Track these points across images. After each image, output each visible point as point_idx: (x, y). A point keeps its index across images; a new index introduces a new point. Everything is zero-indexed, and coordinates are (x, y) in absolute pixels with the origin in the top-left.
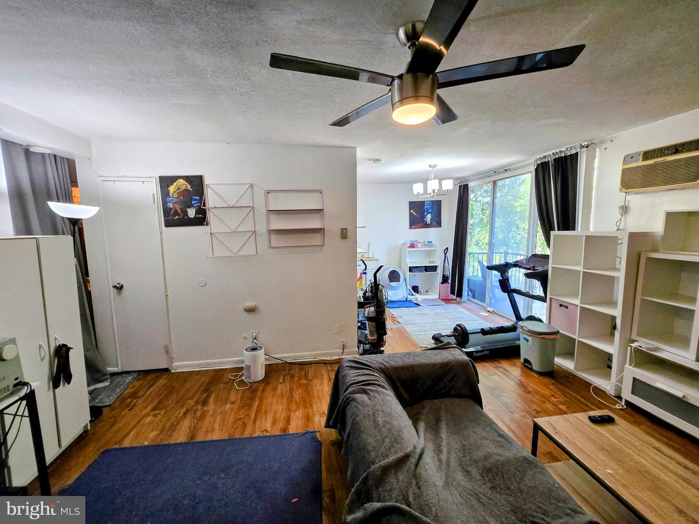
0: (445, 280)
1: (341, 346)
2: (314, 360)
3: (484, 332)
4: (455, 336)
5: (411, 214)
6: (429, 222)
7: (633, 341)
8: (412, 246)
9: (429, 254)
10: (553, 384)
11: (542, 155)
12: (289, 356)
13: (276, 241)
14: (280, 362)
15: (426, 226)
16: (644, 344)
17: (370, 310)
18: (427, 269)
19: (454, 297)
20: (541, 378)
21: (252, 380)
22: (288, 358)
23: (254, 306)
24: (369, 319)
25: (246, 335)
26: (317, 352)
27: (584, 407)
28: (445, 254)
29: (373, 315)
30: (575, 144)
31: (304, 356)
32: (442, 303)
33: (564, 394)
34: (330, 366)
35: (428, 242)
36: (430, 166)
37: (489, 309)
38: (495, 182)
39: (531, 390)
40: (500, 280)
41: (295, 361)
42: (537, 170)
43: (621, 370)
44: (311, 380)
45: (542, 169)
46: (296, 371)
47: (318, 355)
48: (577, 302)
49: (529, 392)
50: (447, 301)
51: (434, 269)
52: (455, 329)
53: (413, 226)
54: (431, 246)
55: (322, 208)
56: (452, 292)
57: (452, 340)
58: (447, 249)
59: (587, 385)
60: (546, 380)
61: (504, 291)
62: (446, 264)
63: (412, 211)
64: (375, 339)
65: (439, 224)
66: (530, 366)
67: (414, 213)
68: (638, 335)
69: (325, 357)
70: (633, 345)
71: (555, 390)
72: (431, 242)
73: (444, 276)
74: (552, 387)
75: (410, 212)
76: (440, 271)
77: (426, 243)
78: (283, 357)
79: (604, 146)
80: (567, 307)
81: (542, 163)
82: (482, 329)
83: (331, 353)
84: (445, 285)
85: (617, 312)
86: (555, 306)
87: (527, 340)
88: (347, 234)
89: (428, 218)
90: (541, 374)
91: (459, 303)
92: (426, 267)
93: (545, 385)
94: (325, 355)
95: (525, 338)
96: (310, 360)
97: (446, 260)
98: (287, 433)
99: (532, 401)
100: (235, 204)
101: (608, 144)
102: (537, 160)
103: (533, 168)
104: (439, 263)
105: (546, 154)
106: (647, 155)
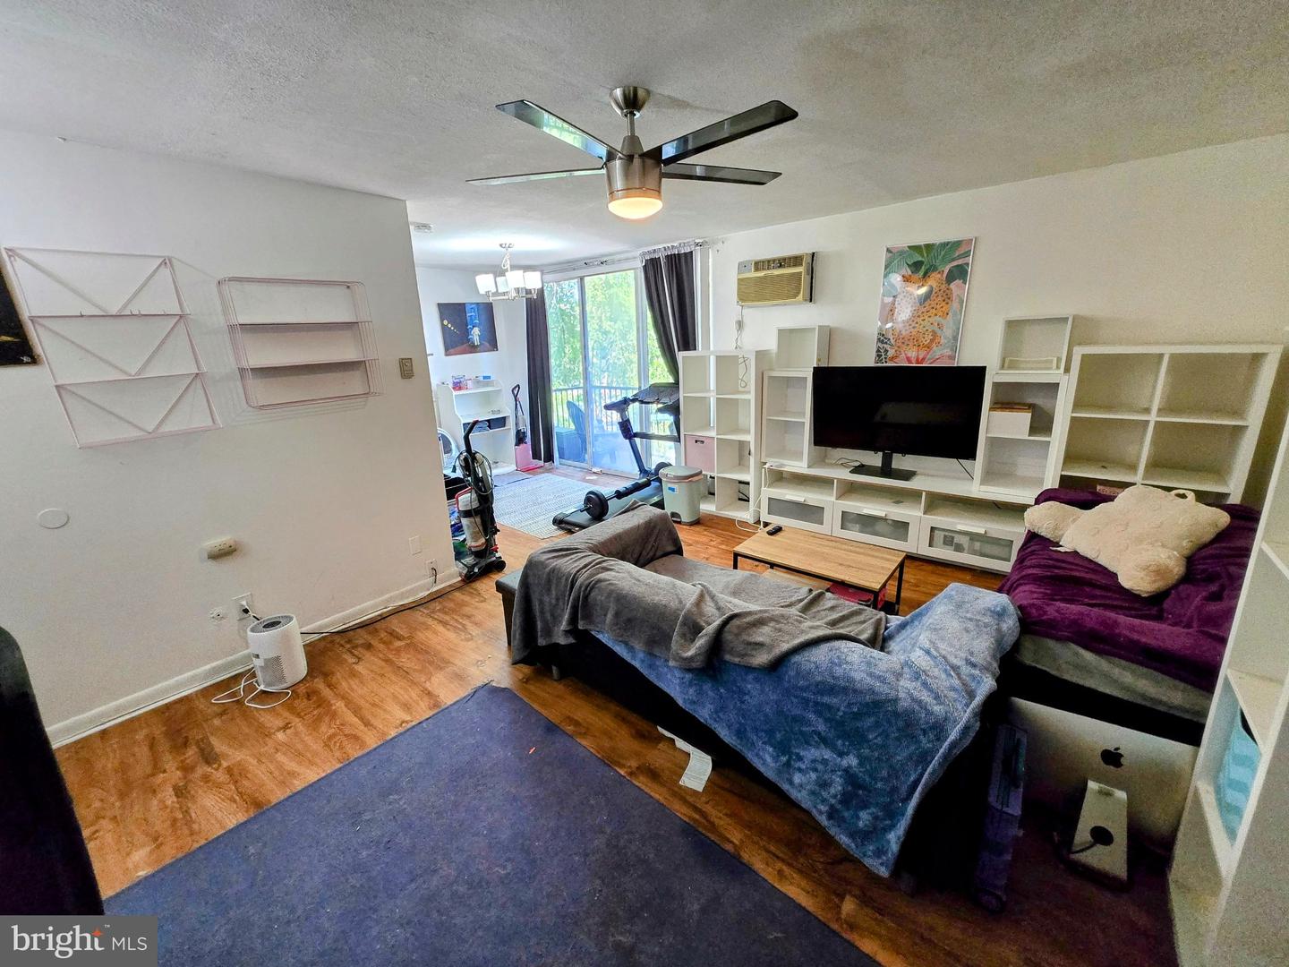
0: (520, 439)
1: (429, 572)
2: (385, 610)
3: (619, 495)
4: (588, 510)
5: (444, 328)
6: (476, 341)
7: (765, 463)
8: (458, 386)
9: (487, 398)
10: (705, 530)
11: (650, 249)
12: (332, 621)
13: (264, 392)
14: (316, 637)
15: (473, 349)
16: (772, 463)
17: (466, 499)
18: (492, 424)
19: (541, 463)
20: (692, 528)
21: (290, 681)
22: (332, 624)
23: (232, 543)
24: (467, 514)
25: (217, 610)
26: (387, 596)
27: (737, 540)
28: (516, 397)
29: (475, 505)
30: (688, 240)
31: (362, 612)
32: (526, 475)
33: (718, 535)
34: (440, 603)
35: (484, 378)
36: (501, 245)
37: (594, 470)
38: (582, 279)
39: (690, 542)
40: (619, 423)
41: (346, 626)
42: (645, 267)
43: (759, 493)
44: (410, 637)
45: (652, 266)
46: (363, 637)
47: (388, 601)
48: (713, 434)
49: (691, 545)
50: (529, 470)
51: (501, 422)
52: (588, 500)
53: (452, 351)
54: (487, 385)
55: (355, 321)
56: (536, 455)
57: (585, 516)
58: (518, 386)
59: (731, 522)
60: (698, 528)
61: (626, 437)
62: (520, 413)
63: (445, 322)
64: (483, 544)
65: (493, 344)
66: (679, 520)
67: (450, 326)
68: (767, 456)
69: (402, 599)
70: (766, 466)
71: (710, 535)
72: (489, 377)
73: (518, 432)
74: (705, 533)
75: (442, 324)
76: (511, 423)
77: (481, 379)
78: (320, 627)
79: (716, 247)
80: (703, 442)
81: (652, 259)
82: (617, 492)
83: (412, 589)
84: (522, 446)
85: (750, 438)
86: (691, 443)
87: (673, 490)
88: (412, 370)
89: (476, 334)
90: (692, 524)
91: (549, 471)
92: (488, 421)
93: (699, 533)
94: (402, 596)
95: (670, 489)
96: (376, 614)
97: (518, 406)
98: (443, 707)
99: (697, 551)
100: (125, 306)
101: (720, 245)
102: (644, 254)
103: (640, 264)
104: (507, 410)
105: (656, 247)
106: (758, 265)
